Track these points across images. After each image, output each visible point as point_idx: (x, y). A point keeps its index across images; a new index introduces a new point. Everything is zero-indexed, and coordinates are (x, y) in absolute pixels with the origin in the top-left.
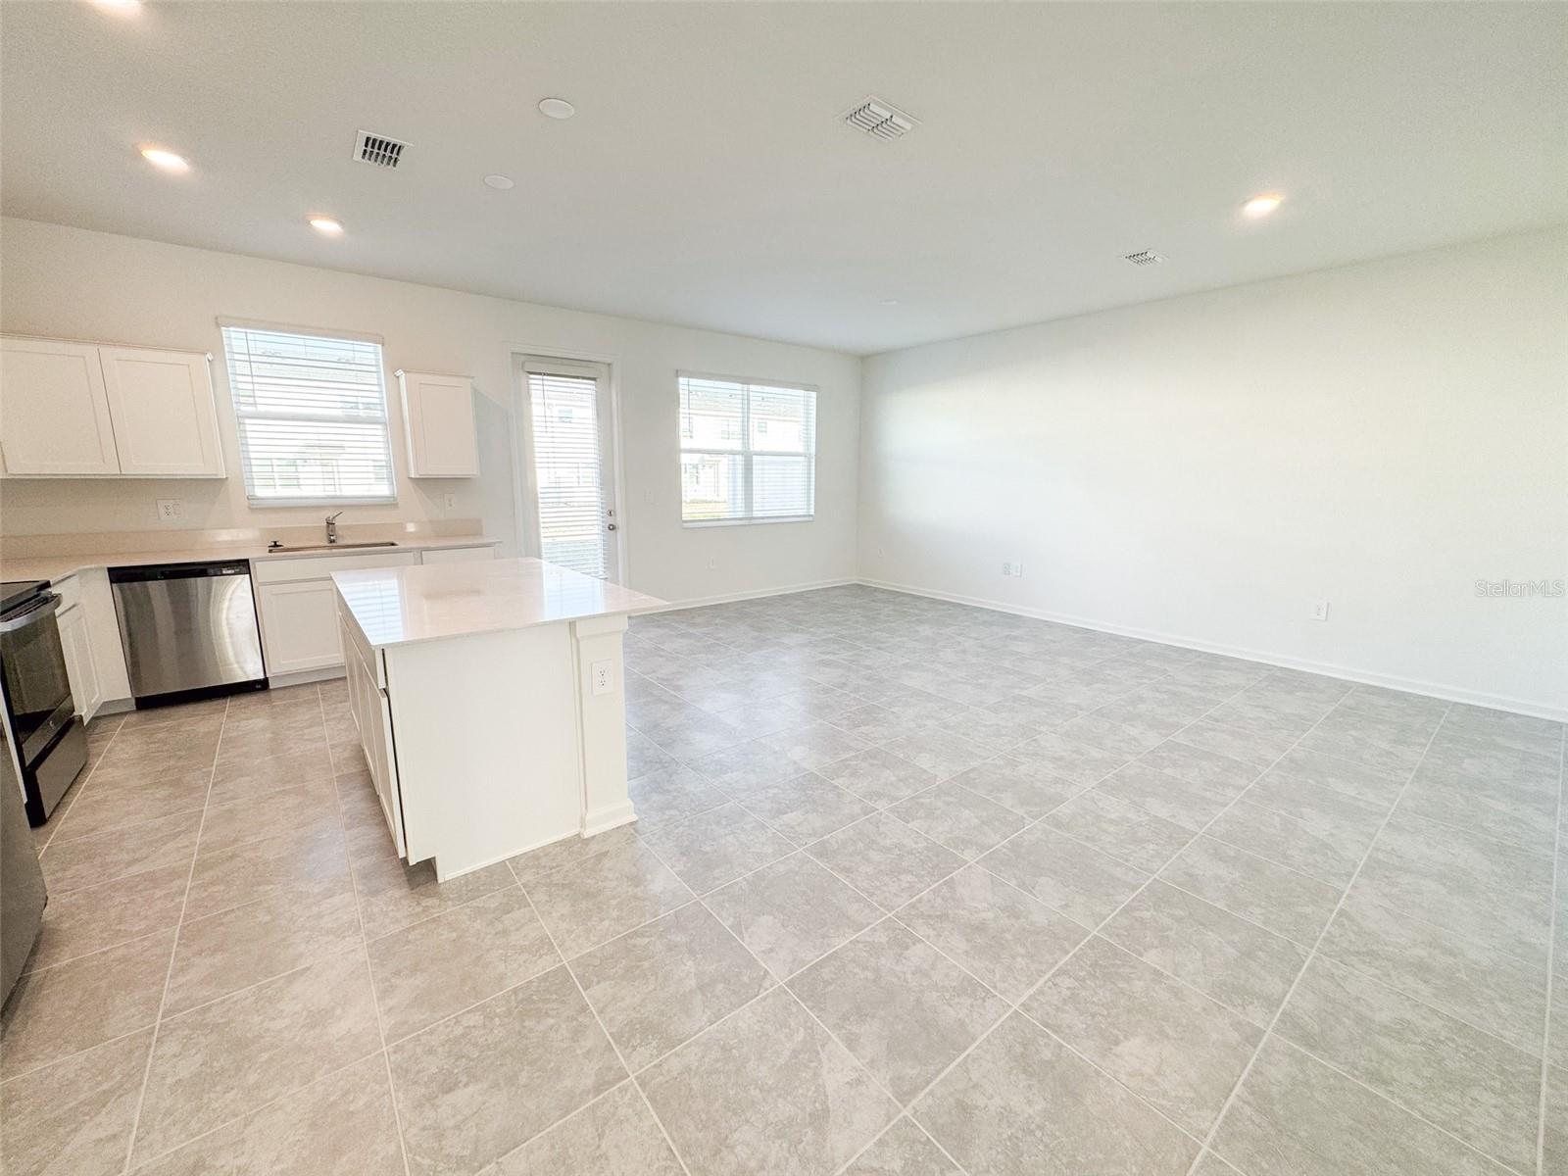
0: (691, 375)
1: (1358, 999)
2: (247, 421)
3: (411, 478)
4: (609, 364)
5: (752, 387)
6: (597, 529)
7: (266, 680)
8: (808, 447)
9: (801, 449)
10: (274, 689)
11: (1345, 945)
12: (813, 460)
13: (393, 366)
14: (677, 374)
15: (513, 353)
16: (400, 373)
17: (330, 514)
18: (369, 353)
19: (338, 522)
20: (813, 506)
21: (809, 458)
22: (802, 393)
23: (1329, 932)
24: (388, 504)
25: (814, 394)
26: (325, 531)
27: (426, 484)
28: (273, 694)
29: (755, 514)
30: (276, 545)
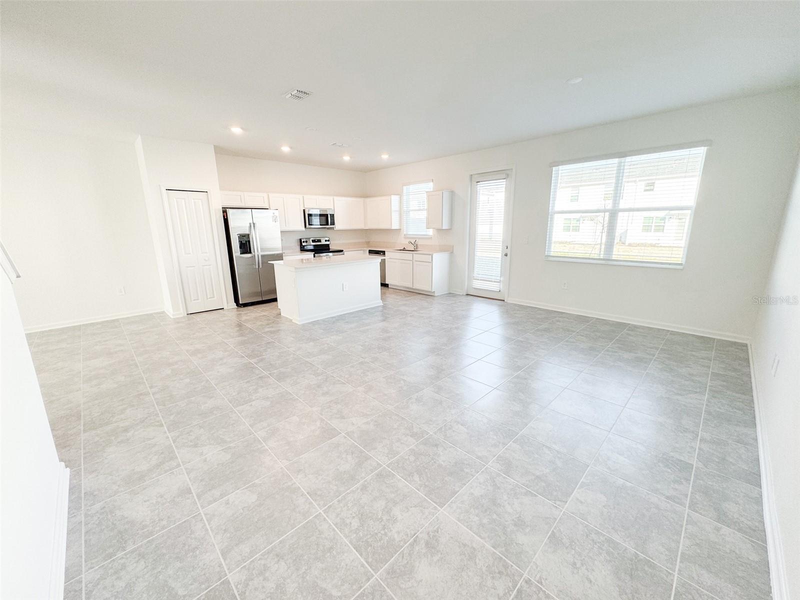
1: (137, 409)
10: (391, 288)
11: (152, 418)
23: (159, 417)
28: (390, 289)
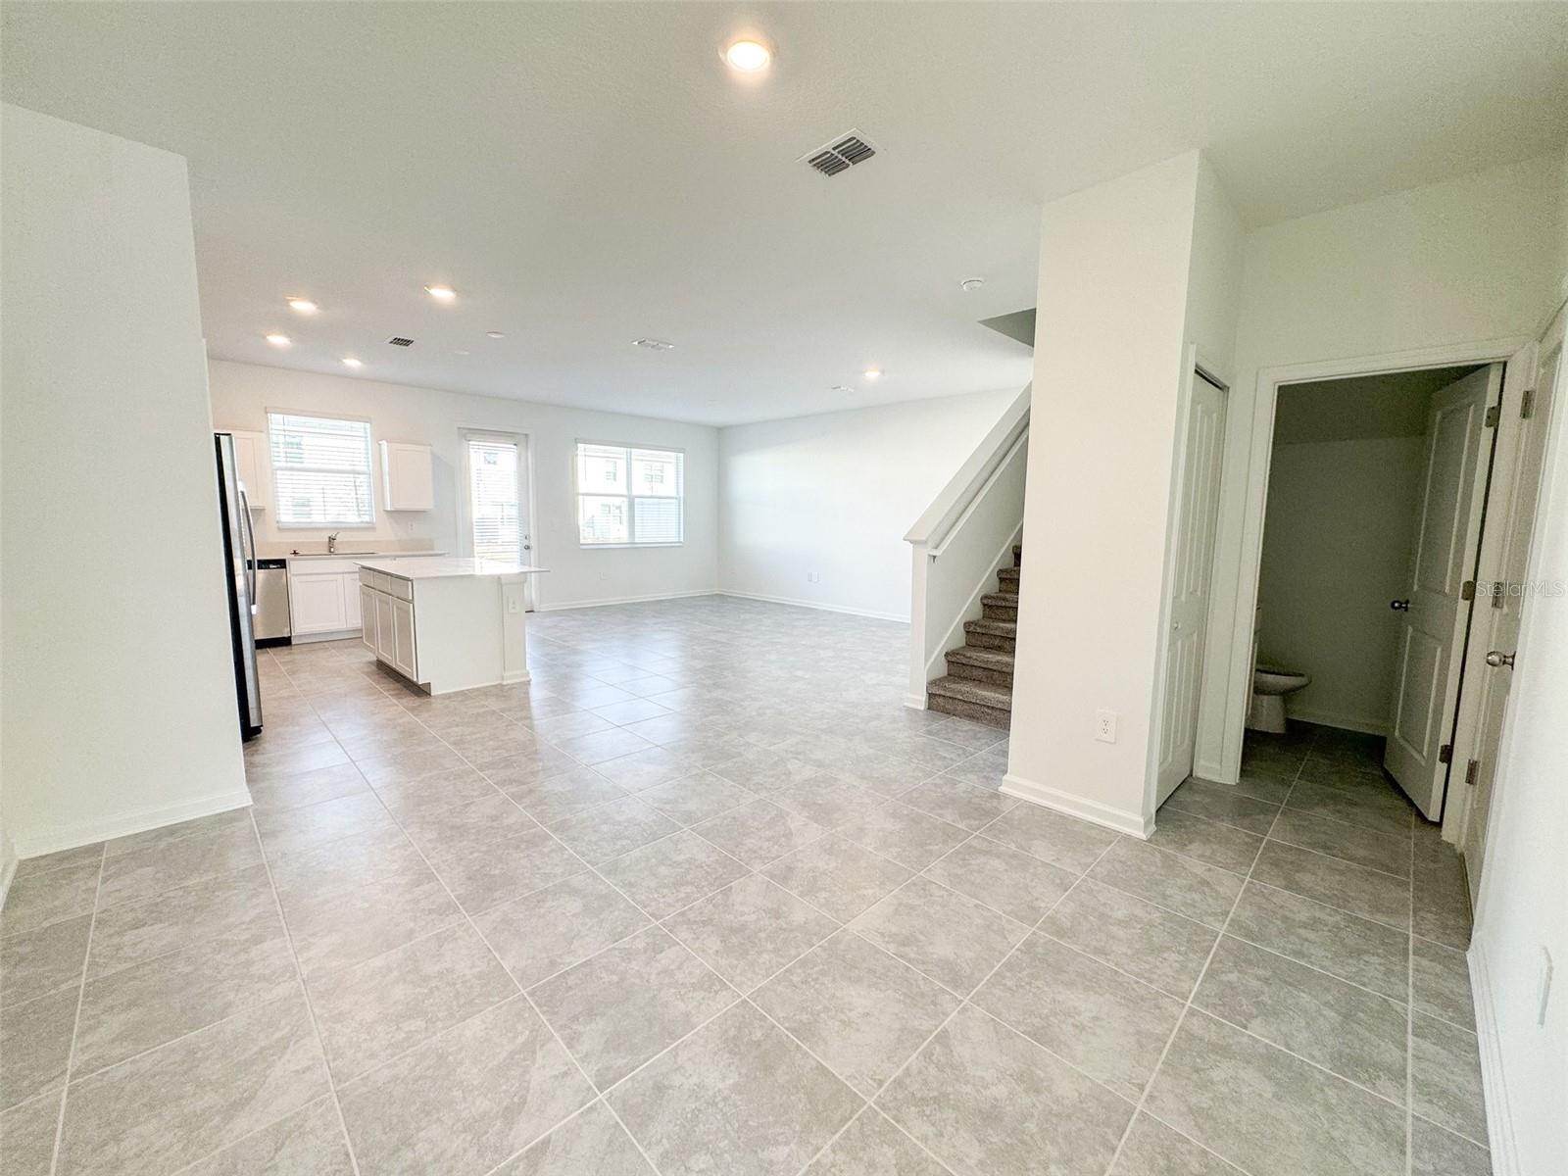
0: (585, 442)
2: (278, 472)
3: (387, 511)
4: (526, 435)
5: (633, 450)
6: (516, 548)
7: (290, 638)
8: (678, 492)
9: (674, 494)
12: (682, 502)
13: (378, 438)
14: (577, 441)
15: (459, 428)
16: (384, 443)
17: (332, 534)
18: (361, 428)
19: (339, 539)
20: (682, 535)
21: (679, 501)
22: (673, 454)
24: (370, 528)
25: (682, 455)
26: (327, 544)
27: (397, 515)
29: (637, 540)
30: (295, 553)
